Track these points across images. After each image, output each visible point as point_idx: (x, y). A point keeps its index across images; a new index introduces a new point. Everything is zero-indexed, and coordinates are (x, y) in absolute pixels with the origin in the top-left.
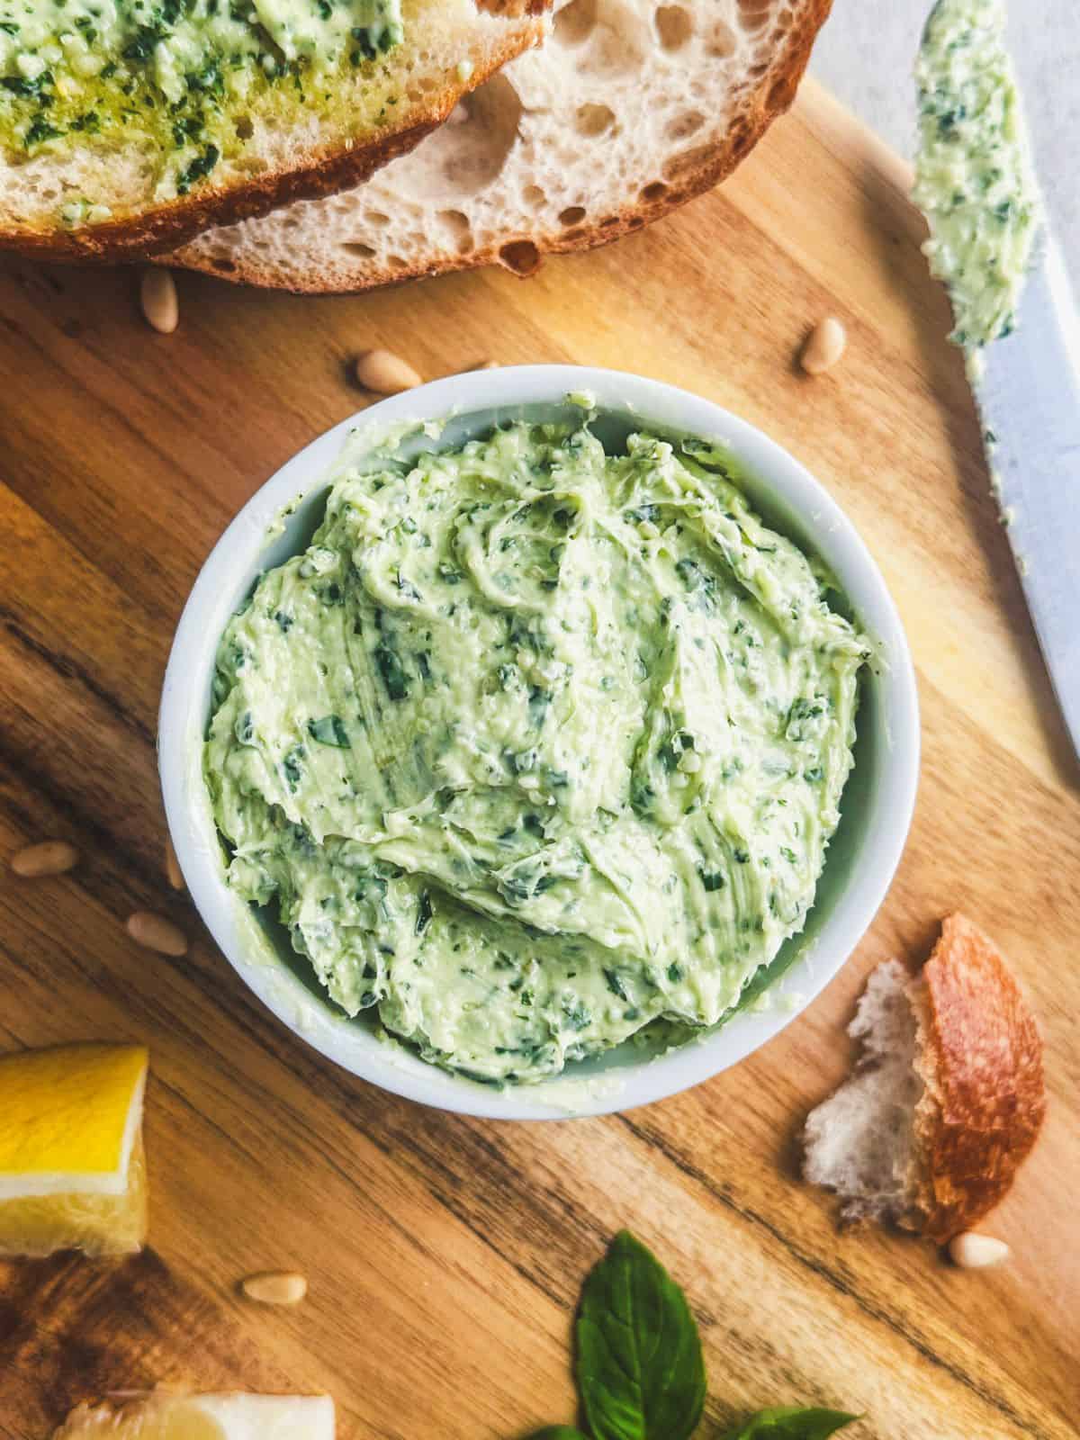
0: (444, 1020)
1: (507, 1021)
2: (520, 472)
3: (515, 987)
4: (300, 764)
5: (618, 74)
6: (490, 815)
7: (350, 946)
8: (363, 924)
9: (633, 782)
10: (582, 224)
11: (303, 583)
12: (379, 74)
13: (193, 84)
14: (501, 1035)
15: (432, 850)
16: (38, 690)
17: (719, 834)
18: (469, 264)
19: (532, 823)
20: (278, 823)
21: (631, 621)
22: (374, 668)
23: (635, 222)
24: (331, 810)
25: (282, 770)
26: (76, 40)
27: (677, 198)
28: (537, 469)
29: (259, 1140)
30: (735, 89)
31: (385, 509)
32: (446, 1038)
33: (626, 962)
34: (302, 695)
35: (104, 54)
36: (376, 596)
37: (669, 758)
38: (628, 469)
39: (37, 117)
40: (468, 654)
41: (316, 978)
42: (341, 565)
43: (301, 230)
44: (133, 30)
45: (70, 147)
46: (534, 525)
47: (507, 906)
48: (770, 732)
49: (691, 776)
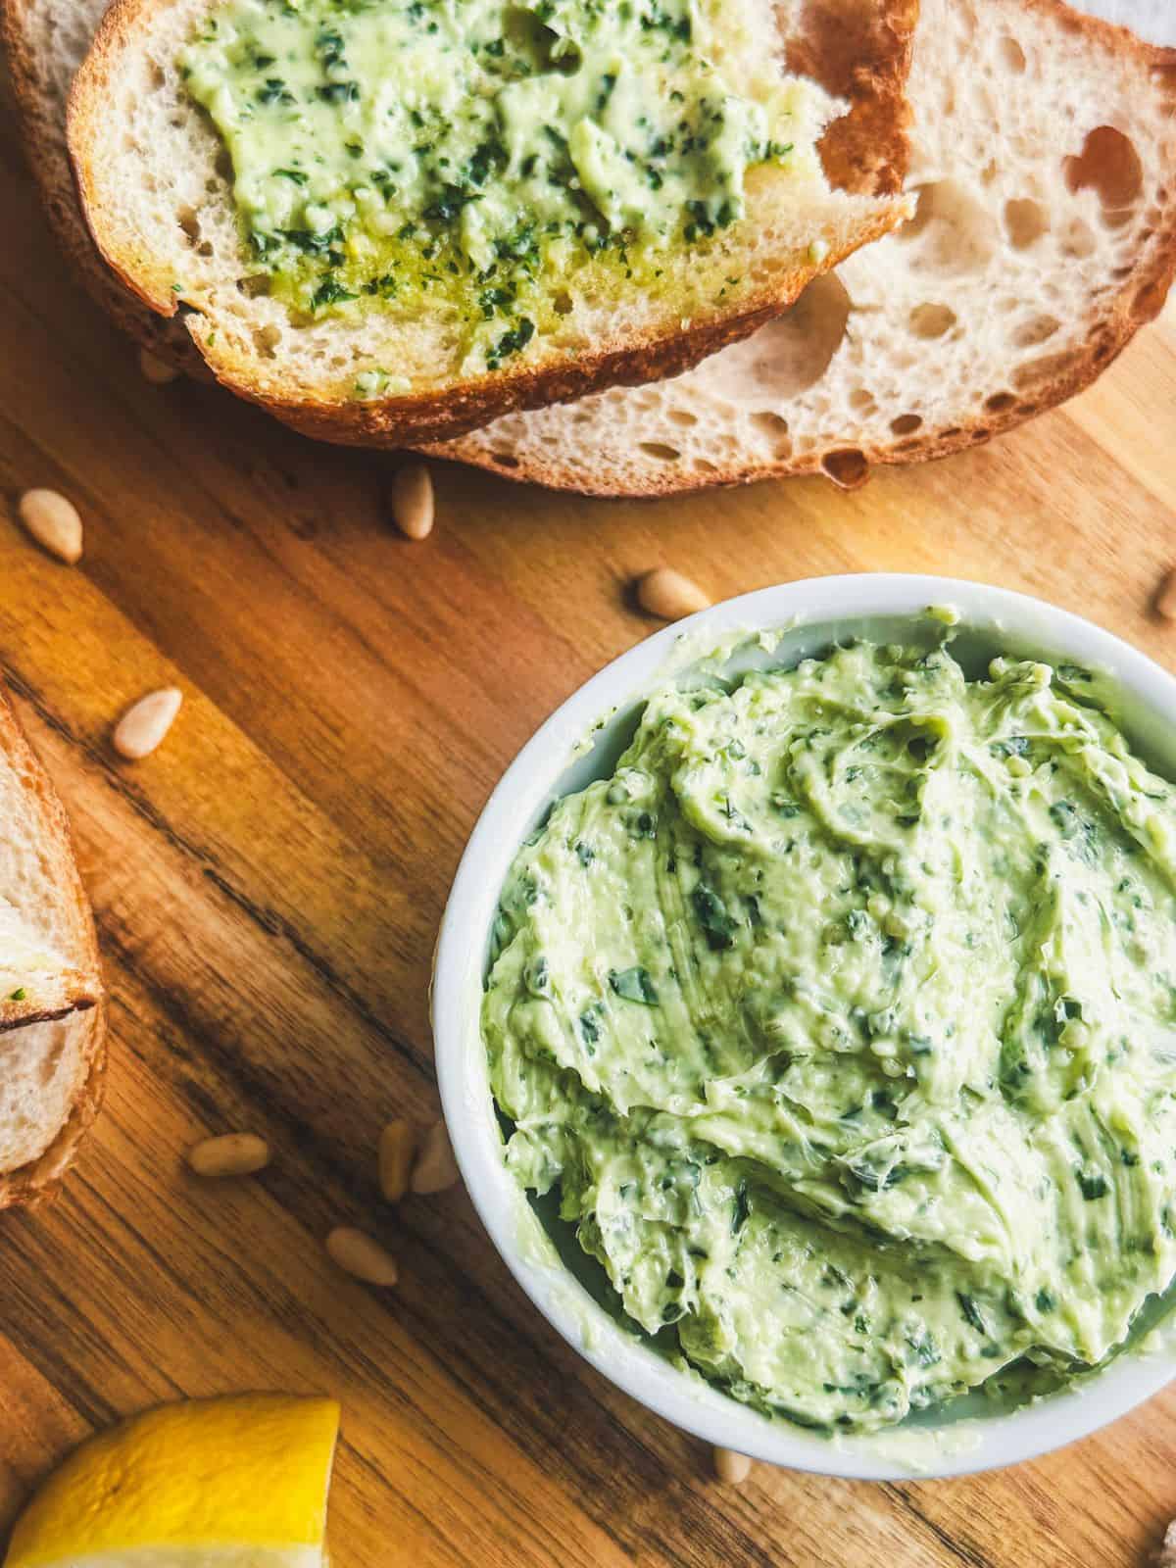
0: (761, 1345)
1: (839, 1352)
2: (866, 697)
3: (847, 1310)
4: (598, 1022)
5: (958, 273)
6: (834, 1089)
7: (652, 1246)
8: (671, 1219)
9: (1003, 1058)
10: (917, 434)
11: (610, 810)
12: (717, 251)
13: (504, 251)
14: (831, 1370)
15: (760, 1128)
16: (236, 949)
17: (1101, 1127)
18: (787, 472)
19: (883, 1102)
20: (570, 1093)
21: (1000, 869)
22: (691, 913)
23: (981, 434)
24: (637, 1078)
25: (579, 1028)
26: (371, 195)
27: (1029, 410)
28: (887, 694)
29: (470, 1533)
30: (1094, 293)
31: (712, 728)
32: (763, 1368)
33: (987, 1284)
34: (603, 941)
35: (403, 212)
36: (702, 826)
37: (1050, 1030)
38: (996, 695)
39: (327, 275)
40: (808, 897)
41: (609, 1283)
42: (656, 791)
43: (595, 427)
44: (438, 188)
45: (362, 311)
46: (885, 754)
47: (851, 1202)
48: (1162, 1013)
49: (1076, 1051)
